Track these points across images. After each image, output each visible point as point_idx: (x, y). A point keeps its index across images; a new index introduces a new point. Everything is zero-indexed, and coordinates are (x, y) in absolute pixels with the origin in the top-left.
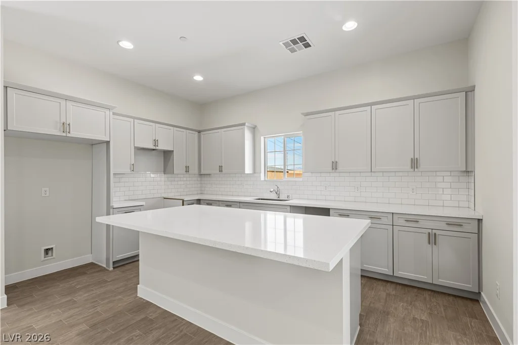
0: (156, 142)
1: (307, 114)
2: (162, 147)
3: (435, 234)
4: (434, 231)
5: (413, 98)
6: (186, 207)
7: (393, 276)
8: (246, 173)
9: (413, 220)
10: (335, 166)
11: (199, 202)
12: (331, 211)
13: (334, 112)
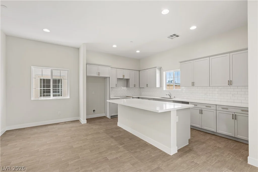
0: (124, 76)
1: (181, 62)
2: (125, 78)
3: (236, 115)
4: (235, 113)
5: (230, 52)
6: (133, 99)
7: (216, 132)
8: (157, 87)
9: (225, 108)
10: (193, 84)
11: (139, 98)
12: (189, 103)
13: (192, 61)
